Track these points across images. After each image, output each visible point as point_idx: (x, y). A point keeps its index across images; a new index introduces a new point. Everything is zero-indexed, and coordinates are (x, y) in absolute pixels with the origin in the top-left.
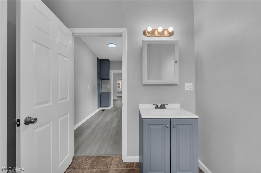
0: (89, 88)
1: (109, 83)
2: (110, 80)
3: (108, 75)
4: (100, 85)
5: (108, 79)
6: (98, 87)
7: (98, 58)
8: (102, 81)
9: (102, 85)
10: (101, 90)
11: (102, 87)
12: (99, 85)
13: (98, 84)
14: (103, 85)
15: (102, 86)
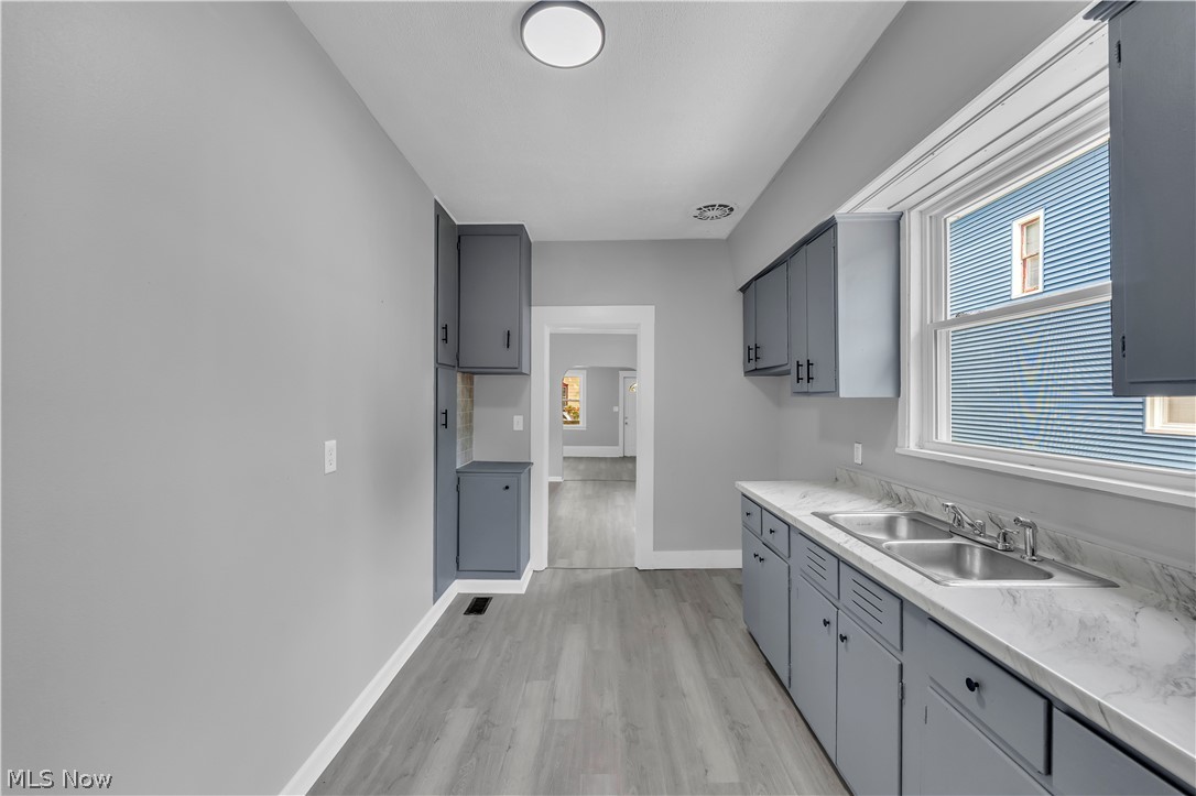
0: (330, 467)
1: (517, 400)
2: (530, 375)
3: (513, 339)
4: (459, 413)
5: (516, 370)
6: (441, 430)
7: (440, 214)
8: (472, 383)
9: (471, 415)
10: (464, 448)
11: (469, 429)
12: (443, 420)
13: (442, 409)
14: (477, 411)
15: (471, 421)
